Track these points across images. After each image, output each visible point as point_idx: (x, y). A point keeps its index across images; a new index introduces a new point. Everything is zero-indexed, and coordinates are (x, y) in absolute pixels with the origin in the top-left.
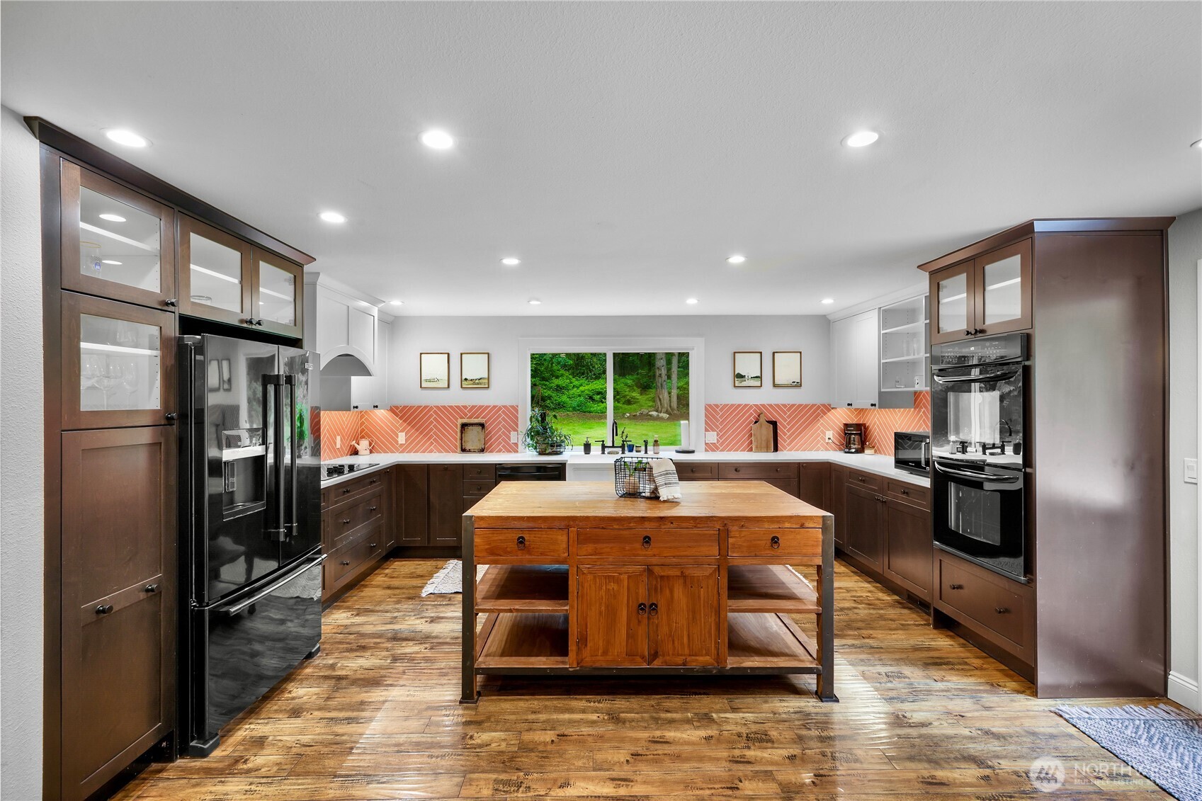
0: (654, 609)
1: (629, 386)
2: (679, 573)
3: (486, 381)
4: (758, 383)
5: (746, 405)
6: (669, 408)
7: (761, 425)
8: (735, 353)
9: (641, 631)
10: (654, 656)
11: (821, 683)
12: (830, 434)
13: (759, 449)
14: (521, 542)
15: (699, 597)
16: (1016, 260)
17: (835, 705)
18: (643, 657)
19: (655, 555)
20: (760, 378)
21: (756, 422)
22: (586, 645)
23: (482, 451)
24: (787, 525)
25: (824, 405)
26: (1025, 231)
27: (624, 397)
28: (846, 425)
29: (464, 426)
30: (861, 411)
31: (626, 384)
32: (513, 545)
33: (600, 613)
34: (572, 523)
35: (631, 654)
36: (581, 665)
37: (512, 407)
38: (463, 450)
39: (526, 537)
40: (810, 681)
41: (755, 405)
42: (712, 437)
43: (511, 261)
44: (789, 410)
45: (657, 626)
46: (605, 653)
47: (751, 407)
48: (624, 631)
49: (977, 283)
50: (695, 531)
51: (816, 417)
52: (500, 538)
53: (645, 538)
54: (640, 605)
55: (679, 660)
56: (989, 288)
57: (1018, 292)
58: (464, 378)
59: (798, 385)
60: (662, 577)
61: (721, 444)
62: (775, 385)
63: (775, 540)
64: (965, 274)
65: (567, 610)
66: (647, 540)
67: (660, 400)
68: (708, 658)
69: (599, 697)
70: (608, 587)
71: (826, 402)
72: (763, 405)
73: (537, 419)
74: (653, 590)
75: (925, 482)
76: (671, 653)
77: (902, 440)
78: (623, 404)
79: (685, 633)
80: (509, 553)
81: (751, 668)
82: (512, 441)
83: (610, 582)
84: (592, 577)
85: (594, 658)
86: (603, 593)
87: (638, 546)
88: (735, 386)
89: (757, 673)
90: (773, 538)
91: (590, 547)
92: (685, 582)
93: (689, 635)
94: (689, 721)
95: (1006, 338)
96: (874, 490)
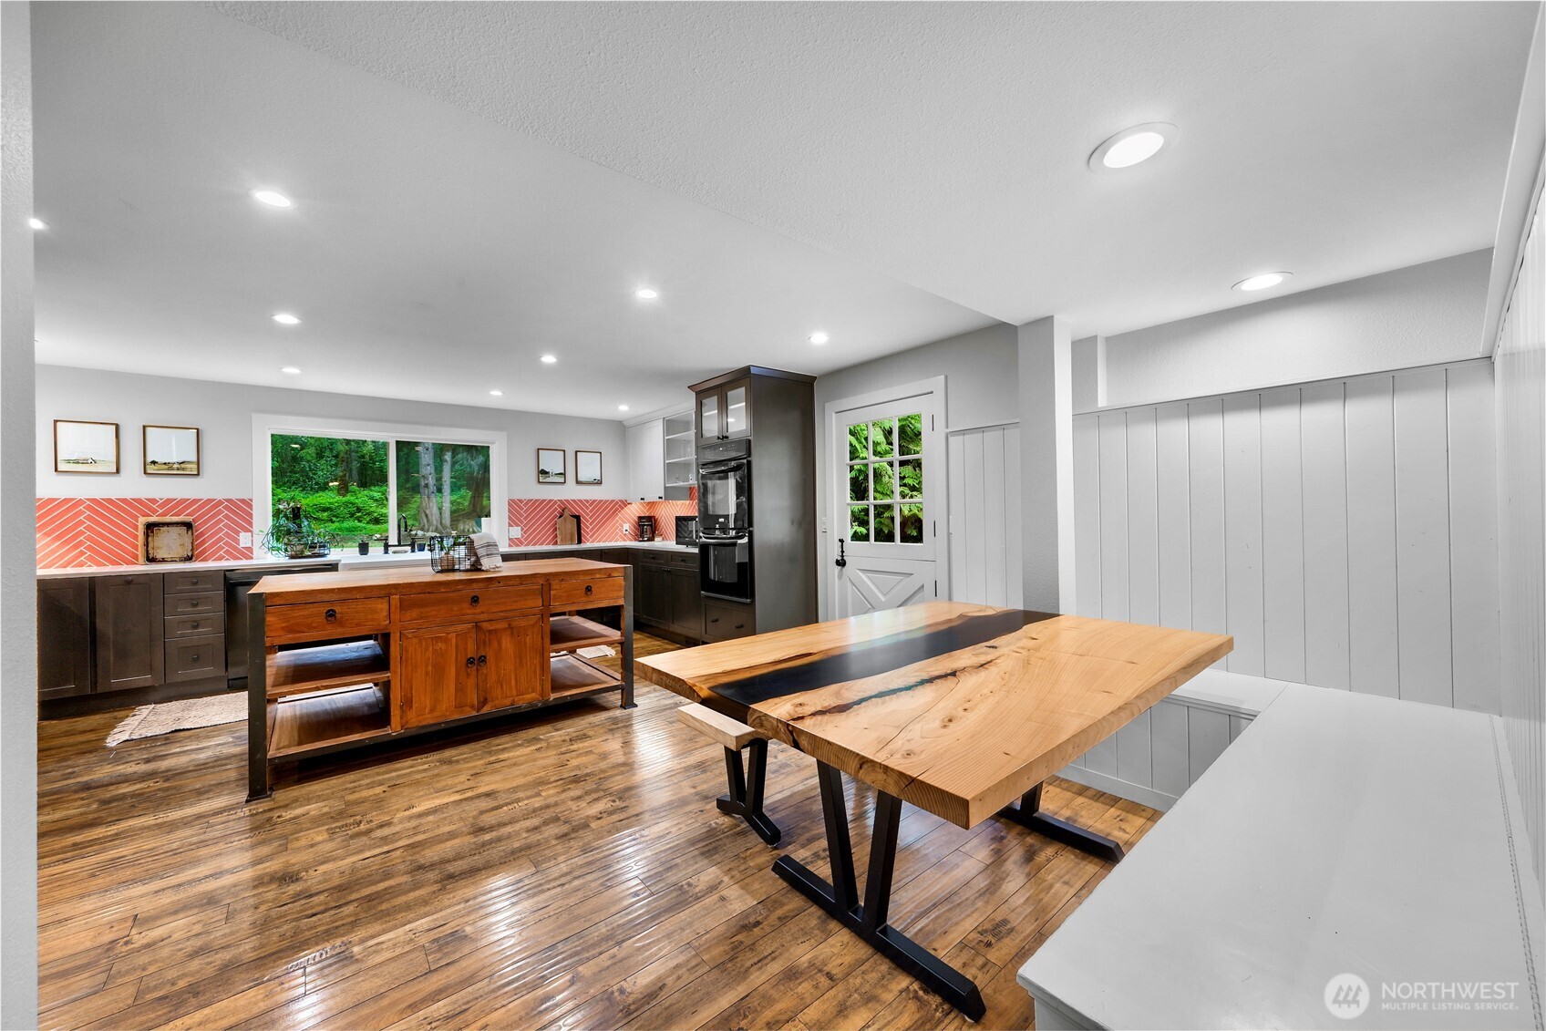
0: (483, 661)
1: (376, 500)
2: (506, 626)
3: (196, 466)
4: (562, 480)
5: (550, 501)
6: (439, 525)
7: (565, 520)
8: (538, 449)
9: (471, 682)
10: (485, 702)
11: (625, 696)
12: (626, 526)
13: (563, 542)
14: (330, 616)
15: (525, 644)
16: (742, 390)
17: (635, 709)
18: (472, 707)
19: (483, 613)
20: (563, 474)
21: (560, 517)
22: (411, 707)
23: (189, 559)
24: (598, 576)
25: (621, 501)
26: (746, 371)
27: (368, 514)
28: (640, 518)
29: (150, 528)
30: (652, 504)
31: (372, 498)
32: (322, 619)
33: (427, 673)
34: (393, 591)
35: (459, 706)
36: (406, 726)
37: (243, 501)
38: (151, 560)
39: (338, 609)
40: (616, 698)
41: (561, 501)
42: (516, 532)
43: (286, 319)
44: (591, 505)
45: (486, 675)
46: (432, 710)
47: (555, 502)
48: (452, 686)
49: (723, 407)
50: (522, 588)
51: (614, 512)
52: (302, 613)
53: (473, 598)
54: (469, 659)
55: (508, 701)
56: (731, 407)
57: (744, 412)
58: (149, 459)
59: (599, 483)
60: (490, 631)
61: (526, 540)
62: (578, 482)
63: (589, 589)
64: (716, 397)
65: (388, 677)
66: (475, 600)
67: (427, 516)
68: (534, 695)
69: (426, 755)
70: (435, 648)
71: (623, 498)
72: (567, 501)
73: (286, 516)
74: (480, 643)
75: (696, 550)
76: (499, 697)
77: (681, 521)
78: (368, 523)
79: (513, 677)
80: (315, 628)
81: (570, 696)
82: (242, 545)
83: (437, 642)
84: (417, 641)
85: (420, 718)
86: (430, 654)
87: (466, 605)
88: (539, 482)
89: (575, 698)
90: (587, 588)
91: (414, 613)
92: (512, 633)
93: (516, 678)
94: (519, 745)
95: (738, 442)
96: (662, 564)
